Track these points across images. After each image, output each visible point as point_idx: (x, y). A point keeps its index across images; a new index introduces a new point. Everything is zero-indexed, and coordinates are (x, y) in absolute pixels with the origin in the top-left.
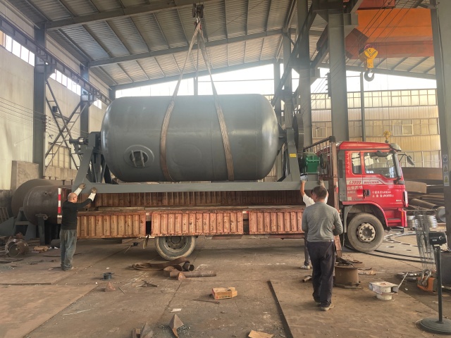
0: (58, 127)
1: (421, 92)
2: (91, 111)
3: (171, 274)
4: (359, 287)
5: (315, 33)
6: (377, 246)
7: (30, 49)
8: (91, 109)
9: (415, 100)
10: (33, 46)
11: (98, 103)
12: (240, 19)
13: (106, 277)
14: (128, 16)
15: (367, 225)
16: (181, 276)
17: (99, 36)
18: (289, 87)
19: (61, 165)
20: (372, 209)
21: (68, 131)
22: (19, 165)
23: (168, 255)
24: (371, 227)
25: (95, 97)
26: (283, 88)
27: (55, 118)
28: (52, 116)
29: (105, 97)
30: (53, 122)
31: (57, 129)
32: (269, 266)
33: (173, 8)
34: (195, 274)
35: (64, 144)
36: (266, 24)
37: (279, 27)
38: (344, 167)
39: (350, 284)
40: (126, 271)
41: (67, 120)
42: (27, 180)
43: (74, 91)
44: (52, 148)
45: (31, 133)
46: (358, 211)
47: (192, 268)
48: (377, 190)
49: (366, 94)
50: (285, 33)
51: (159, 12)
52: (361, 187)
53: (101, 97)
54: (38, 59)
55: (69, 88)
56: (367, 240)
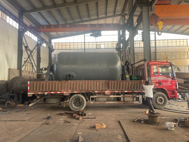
0: (28, 54)
1: (181, 41)
2: (41, 48)
3: (76, 117)
4: (159, 124)
5: (136, 15)
6: (165, 106)
7: (17, 22)
8: (41, 47)
9: (178, 44)
10: (18, 21)
11: (44, 45)
12: (104, 10)
13: (48, 118)
14: (57, 8)
15: (160, 97)
16: (81, 118)
17: (45, 17)
18: (124, 38)
19: (29, 70)
20: (163, 90)
21: (32, 56)
22: (12, 70)
23: (74, 109)
24: (162, 98)
25: (43, 42)
26: (122, 39)
27: (27, 51)
28: (25, 50)
29: (47, 42)
30: (26, 53)
31: (27, 55)
32: (118, 114)
33: (76, 5)
34: (86, 117)
35: (30, 62)
36: (115, 12)
37: (120, 13)
38: (150, 72)
39: (155, 123)
40: (56, 116)
41: (32, 52)
42: (15, 76)
43: (35, 39)
44: (25, 63)
45: (17, 57)
46: (156, 91)
47: (85, 115)
48: (165, 82)
49: (157, 41)
50: (123, 15)
51: (71, 7)
52: (158, 81)
53: (46, 42)
54: (20, 26)
55: (32, 38)
56: (160, 104)
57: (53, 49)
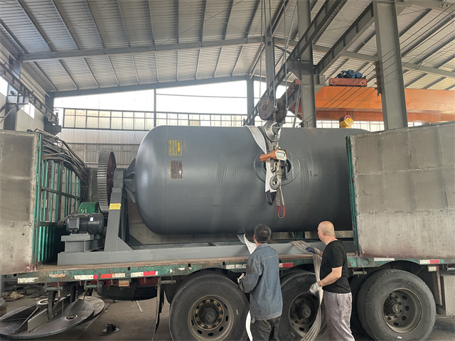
2: (20, 119)
8: (19, 115)
11: (29, 110)
25: (26, 100)
29: (40, 102)
37: (262, 35)
57: (57, 125)
